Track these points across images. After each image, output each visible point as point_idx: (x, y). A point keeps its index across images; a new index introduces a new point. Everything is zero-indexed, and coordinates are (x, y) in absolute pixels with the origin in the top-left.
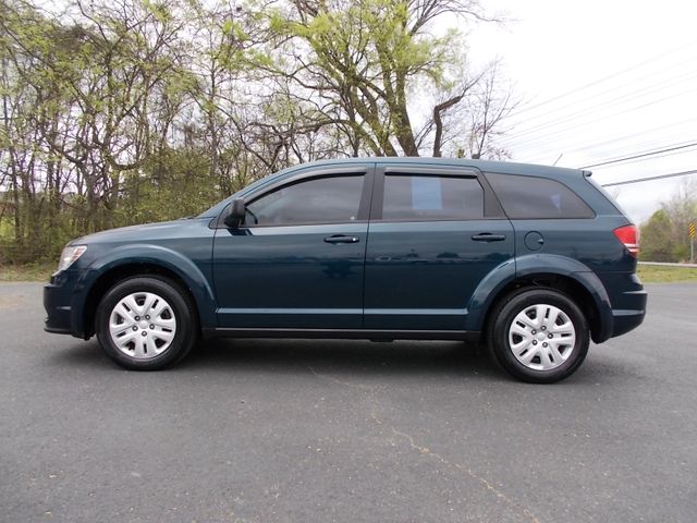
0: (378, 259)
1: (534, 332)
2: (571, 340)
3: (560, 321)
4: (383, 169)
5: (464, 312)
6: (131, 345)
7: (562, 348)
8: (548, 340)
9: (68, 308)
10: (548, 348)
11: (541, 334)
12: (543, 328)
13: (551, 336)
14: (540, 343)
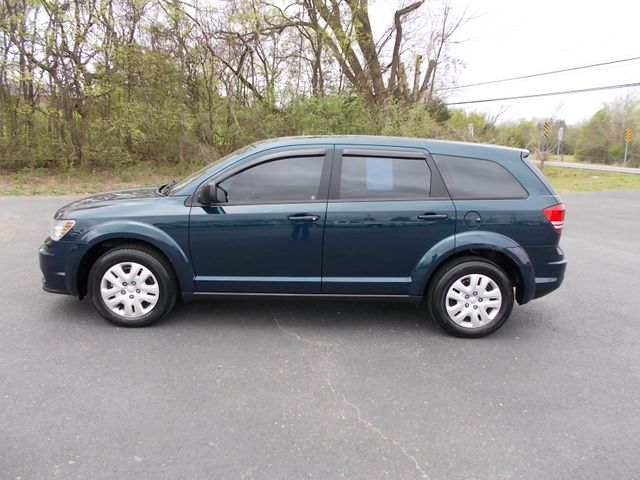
0: (336, 223)
1: (467, 297)
2: (498, 304)
3: (489, 288)
4: (341, 150)
5: (408, 280)
6: (121, 306)
7: (489, 310)
8: (478, 303)
9: (63, 274)
10: (477, 310)
11: (473, 298)
12: (475, 293)
13: (481, 300)
14: (471, 306)
